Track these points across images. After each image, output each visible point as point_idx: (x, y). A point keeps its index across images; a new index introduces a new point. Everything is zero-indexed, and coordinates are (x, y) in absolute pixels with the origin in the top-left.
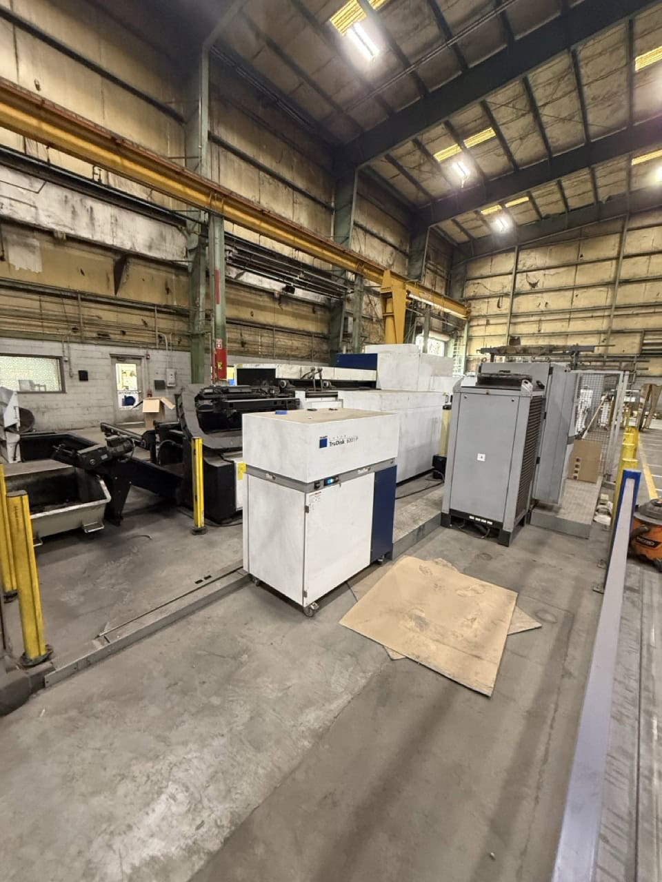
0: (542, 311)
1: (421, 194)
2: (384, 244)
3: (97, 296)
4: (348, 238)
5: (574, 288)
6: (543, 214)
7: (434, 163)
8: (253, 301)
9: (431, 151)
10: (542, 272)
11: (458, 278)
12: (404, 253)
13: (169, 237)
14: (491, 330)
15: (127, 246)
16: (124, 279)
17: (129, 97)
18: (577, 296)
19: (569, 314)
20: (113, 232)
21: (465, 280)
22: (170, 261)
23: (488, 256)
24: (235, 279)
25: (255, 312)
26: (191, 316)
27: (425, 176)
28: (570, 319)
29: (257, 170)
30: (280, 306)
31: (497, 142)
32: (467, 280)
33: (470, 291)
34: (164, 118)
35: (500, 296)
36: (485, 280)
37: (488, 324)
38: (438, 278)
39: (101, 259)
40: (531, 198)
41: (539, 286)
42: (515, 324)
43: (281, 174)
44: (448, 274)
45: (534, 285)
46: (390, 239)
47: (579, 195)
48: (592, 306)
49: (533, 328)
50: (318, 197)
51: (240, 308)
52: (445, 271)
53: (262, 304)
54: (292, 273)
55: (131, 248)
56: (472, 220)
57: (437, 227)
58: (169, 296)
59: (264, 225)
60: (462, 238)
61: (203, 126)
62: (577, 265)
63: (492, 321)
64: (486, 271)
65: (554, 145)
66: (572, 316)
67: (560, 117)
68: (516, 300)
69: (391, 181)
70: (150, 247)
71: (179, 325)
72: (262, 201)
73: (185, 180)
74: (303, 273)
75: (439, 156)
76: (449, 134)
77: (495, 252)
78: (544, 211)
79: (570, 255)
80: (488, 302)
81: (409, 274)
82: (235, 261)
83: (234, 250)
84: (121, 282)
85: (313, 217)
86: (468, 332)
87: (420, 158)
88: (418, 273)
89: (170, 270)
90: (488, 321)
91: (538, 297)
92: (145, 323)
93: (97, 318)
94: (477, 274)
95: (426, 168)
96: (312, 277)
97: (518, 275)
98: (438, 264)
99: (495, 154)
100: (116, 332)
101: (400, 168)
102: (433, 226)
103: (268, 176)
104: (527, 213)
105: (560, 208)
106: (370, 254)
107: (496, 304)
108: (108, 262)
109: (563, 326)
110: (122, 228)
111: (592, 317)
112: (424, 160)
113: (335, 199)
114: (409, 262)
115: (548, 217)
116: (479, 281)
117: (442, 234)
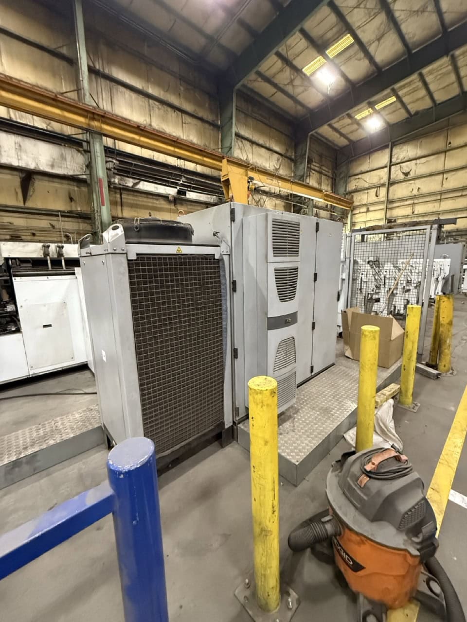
0: (415, 196)
1: (299, 107)
2: (271, 152)
3: (7, 206)
4: (231, 148)
5: (443, 173)
6: (413, 111)
7: (303, 77)
8: (150, 204)
9: (299, 67)
10: (414, 162)
11: (342, 175)
12: (290, 159)
13: (69, 157)
14: (371, 216)
15: (32, 166)
16: (30, 192)
17: (24, 47)
18: (446, 179)
19: (441, 195)
20: (18, 156)
21: (349, 176)
22: (71, 176)
23: (365, 154)
24: (132, 187)
25: (152, 213)
26: (93, 219)
27: (299, 90)
28: (440, 200)
29: (147, 99)
30: (175, 207)
31: (356, 47)
32: (350, 177)
33: (352, 185)
34: (56, 61)
35: (378, 187)
36: (363, 175)
37: (368, 211)
38: (323, 177)
39: (8, 177)
40: (398, 97)
41: (412, 174)
42: (391, 209)
43: (170, 101)
44: (333, 173)
45: (406, 174)
46: (276, 148)
47: (444, 88)
48: (462, 186)
49: (408, 211)
50: (205, 117)
51: (138, 210)
52: (330, 172)
53: (159, 206)
54: (174, 178)
55: (35, 168)
56: (348, 125)
57: (316, 132)
58: (73, 202)
59: (143, 139)
60: (343, 142)
61: (82, 62)
62: (445, 152)
63: (371, 208)
64: (365, 167)
65: (411, 41)
66: (442, 197)
67: (413, 10)
68: (391, 189)
69: (272, 99)
70: (52, 166)
71: (83, 226)
72: (153, 124)
73: (61, 105)
74: (185, 177)
75: (307, 70)
76: (311, 47)
77: (372, 150)
78: (413, 108)
79: (439, 143)
80: (368, 193)
81: (295, 176)
82: (118, 170)
83: (114, 161)
84: (28, 195)
85: (201, 134)
86: (351, 219)
87: (291, 74)
88: (302, 173)
89: (72, 183)
90: (368, 209)
91: (411, 184)
92: (53, 227)
93: (9, 224)
94: (358, 171)
95: (297, 82)
96: (193, 180)
97: (392, 167)
98: (322, 165)
99: (356, 59)
100: (27, 234)
101: (275, 86)
102: (313, 132)
103: (157, 103)
104: (397, 112)
105: (427, 104)
106: (258, 162)
107: (375, 194)
108: (15, 180)
109: (434, 207)
110: (26, 152)
111: (462, 196)
112: (294, 75)
113: (220, 117)
114: (295, 165)
115: (417, 113)
116: (360, 176)
117: (325, 141)
